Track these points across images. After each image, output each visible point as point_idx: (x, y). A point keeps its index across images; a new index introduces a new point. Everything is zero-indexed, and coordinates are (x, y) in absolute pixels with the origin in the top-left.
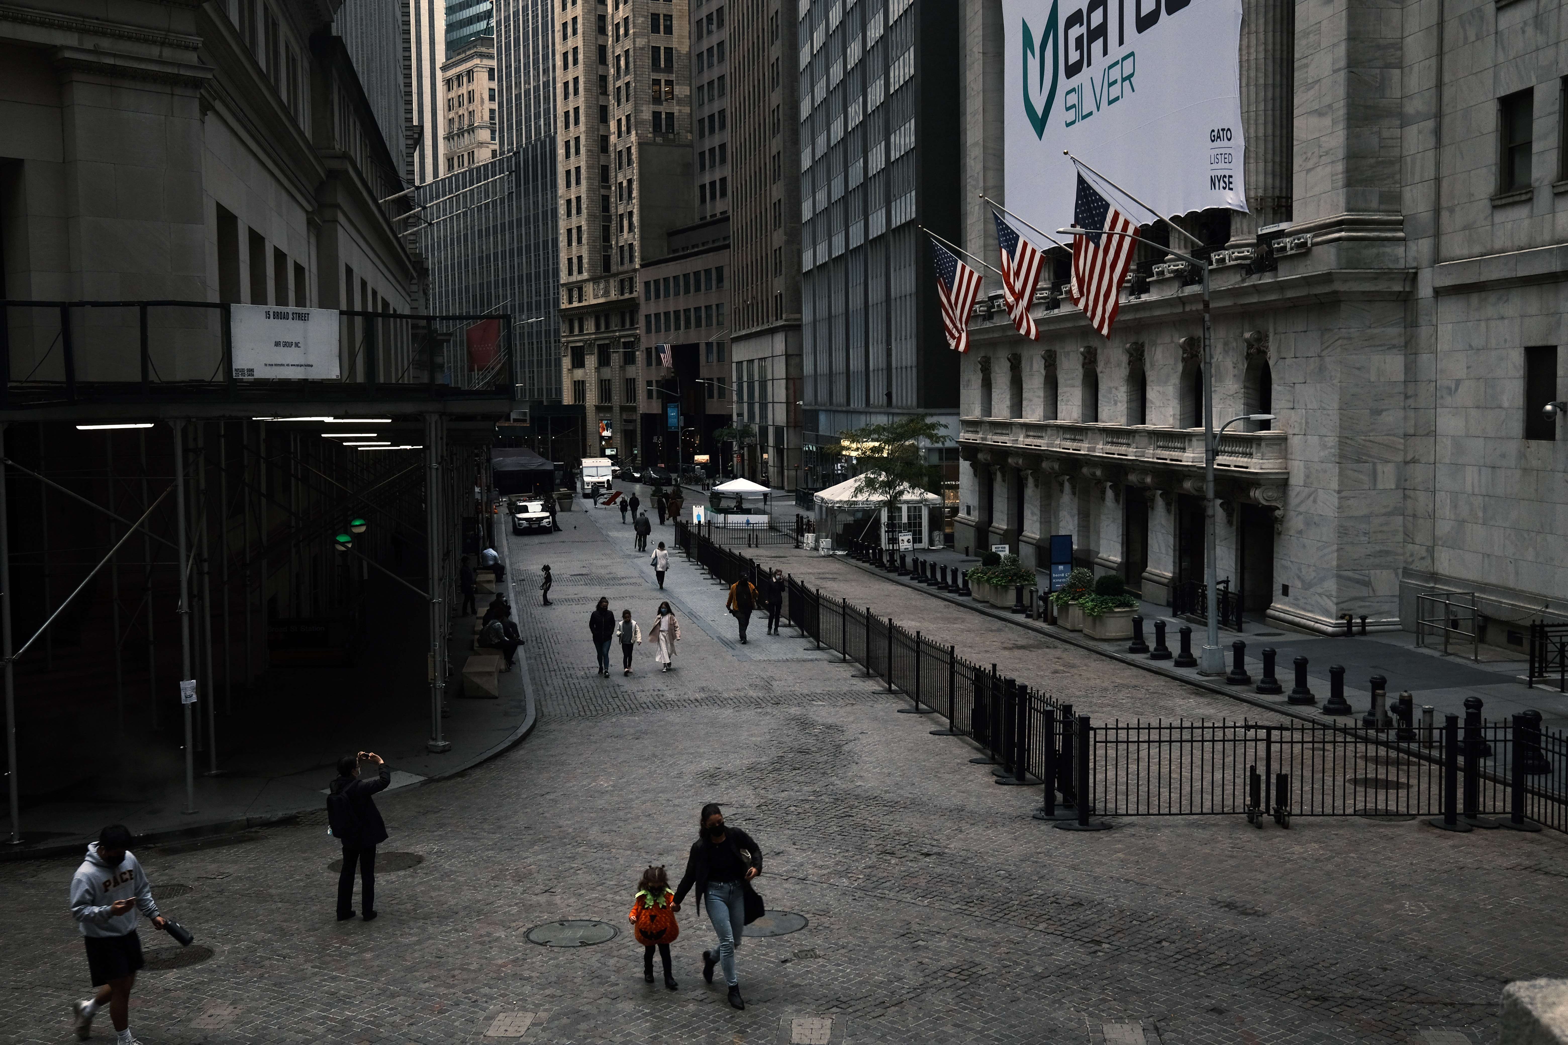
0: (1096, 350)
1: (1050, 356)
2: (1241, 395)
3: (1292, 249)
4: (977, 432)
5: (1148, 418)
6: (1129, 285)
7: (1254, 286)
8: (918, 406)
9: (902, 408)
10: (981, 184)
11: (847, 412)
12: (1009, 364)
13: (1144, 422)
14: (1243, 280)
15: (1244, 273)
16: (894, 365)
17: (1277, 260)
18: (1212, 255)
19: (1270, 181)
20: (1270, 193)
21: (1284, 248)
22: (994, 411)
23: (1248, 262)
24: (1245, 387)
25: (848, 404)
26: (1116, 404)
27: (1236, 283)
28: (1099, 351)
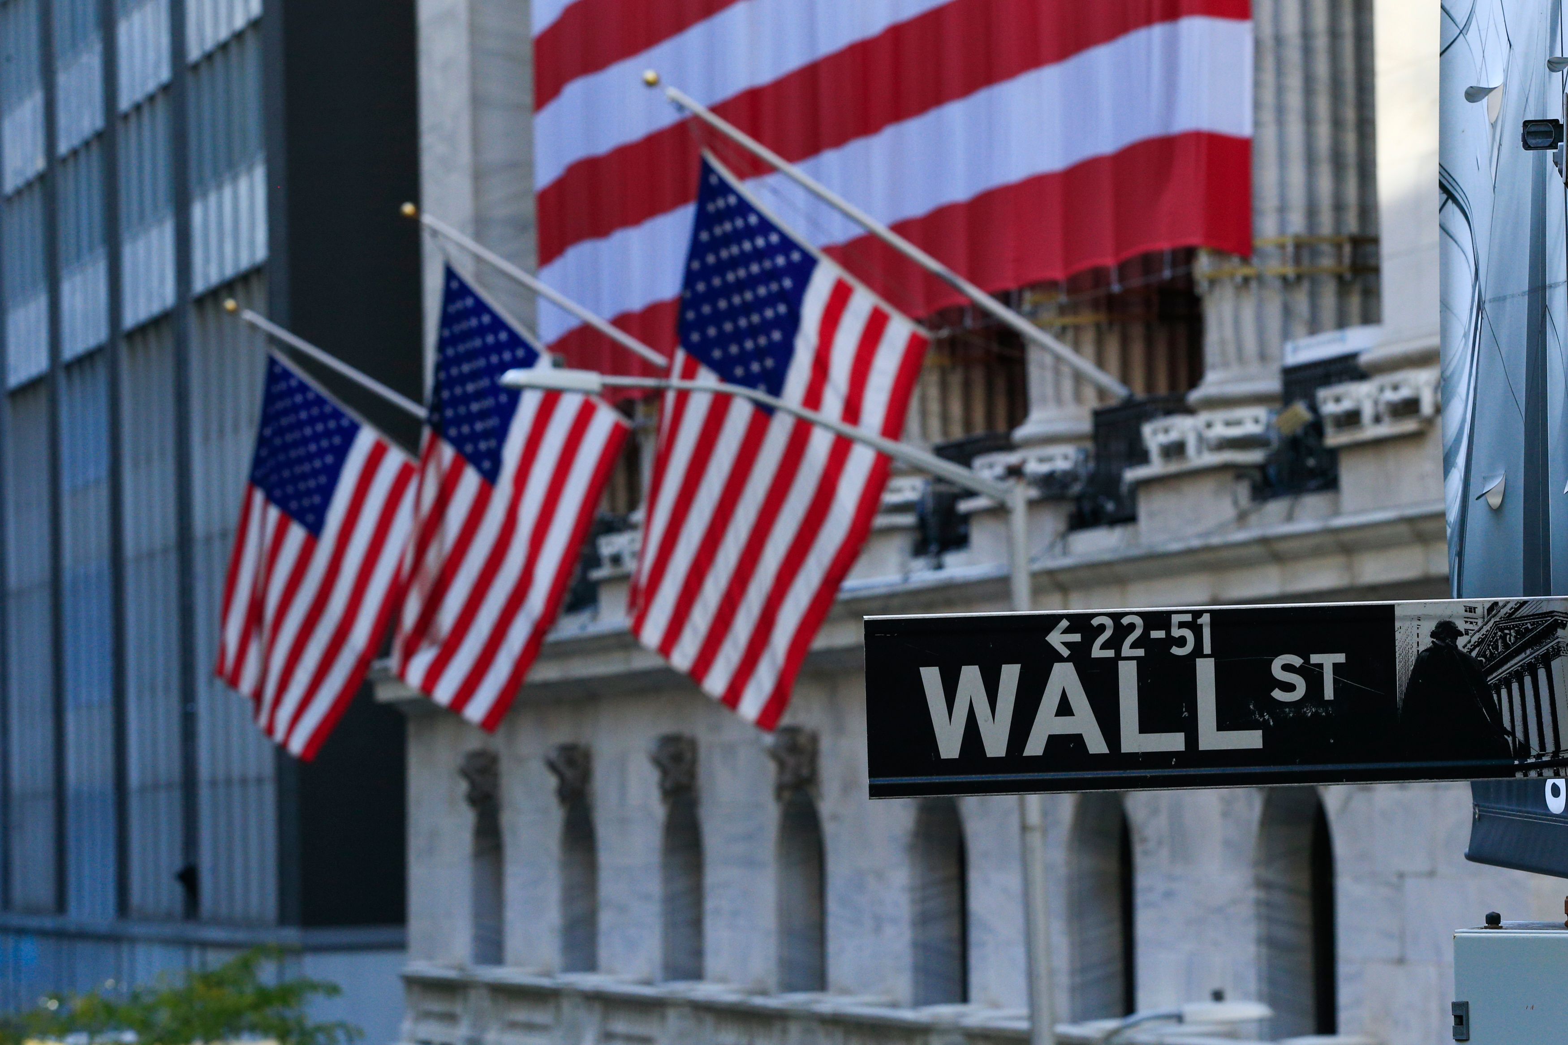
0: (814, 739)
1: (677, 758)
2: (1246, 910)
3: (1377, 419)
4: (450, 1018)
5: (976, 979)
6: (908, 519)
7: (1264, 541)
8: (283, 920)
9: (230, 923)
10: (465, 156)
11: (60, 935)
12: (552, 781)
13: (964, 998)
14: (1242, 517)
15: (1243, 491)
16: (204, 771)
17: (1334, 454)
18: (1147, 430)
19: (1325, 184)
20: (1326, 224)
21: (1352, 419)
22: (514, 942)
23: (1255, 456)
24: (1263, 884)
25: (61, 904)
26: (878, 929)
27: (1222, 527)
28: (825, 744)
